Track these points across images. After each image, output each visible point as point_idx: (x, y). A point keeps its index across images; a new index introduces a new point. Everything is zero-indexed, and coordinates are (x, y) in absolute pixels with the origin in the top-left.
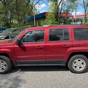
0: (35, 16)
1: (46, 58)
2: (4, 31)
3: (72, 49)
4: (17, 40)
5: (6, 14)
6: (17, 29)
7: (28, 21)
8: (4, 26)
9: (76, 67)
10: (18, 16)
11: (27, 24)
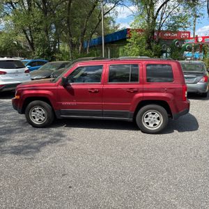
0: (105, 36)
1: (102, 107)
2: (42, 67)
3: (141, 95)
4: (63, 78)
5: (46, 31)
6: (67, 64)
7: (90, 47)
8: (42, 56)
9: (148, 123)
10: (71, 36)
11: (88, 53)
